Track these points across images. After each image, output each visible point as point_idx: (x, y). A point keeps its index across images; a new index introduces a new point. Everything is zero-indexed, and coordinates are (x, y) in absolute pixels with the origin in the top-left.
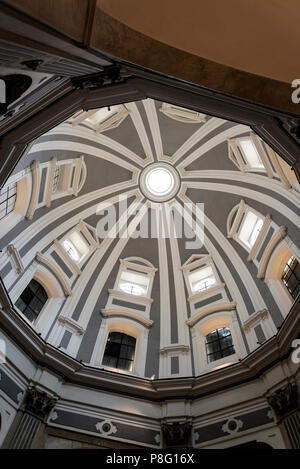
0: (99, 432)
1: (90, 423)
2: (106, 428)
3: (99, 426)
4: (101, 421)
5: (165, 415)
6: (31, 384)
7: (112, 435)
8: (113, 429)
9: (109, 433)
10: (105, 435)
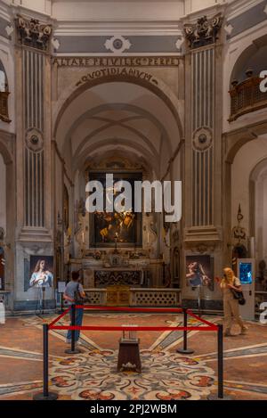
0: (109, 51)
1: (98, 43)
2: (118, 45)
3: (109, 44)
4: (109, 38)
5: (188, 13)
6: (14, 11)
7: (126, 51)
8: (126, 45)
9: (122, 50)
10: (118, 53)
